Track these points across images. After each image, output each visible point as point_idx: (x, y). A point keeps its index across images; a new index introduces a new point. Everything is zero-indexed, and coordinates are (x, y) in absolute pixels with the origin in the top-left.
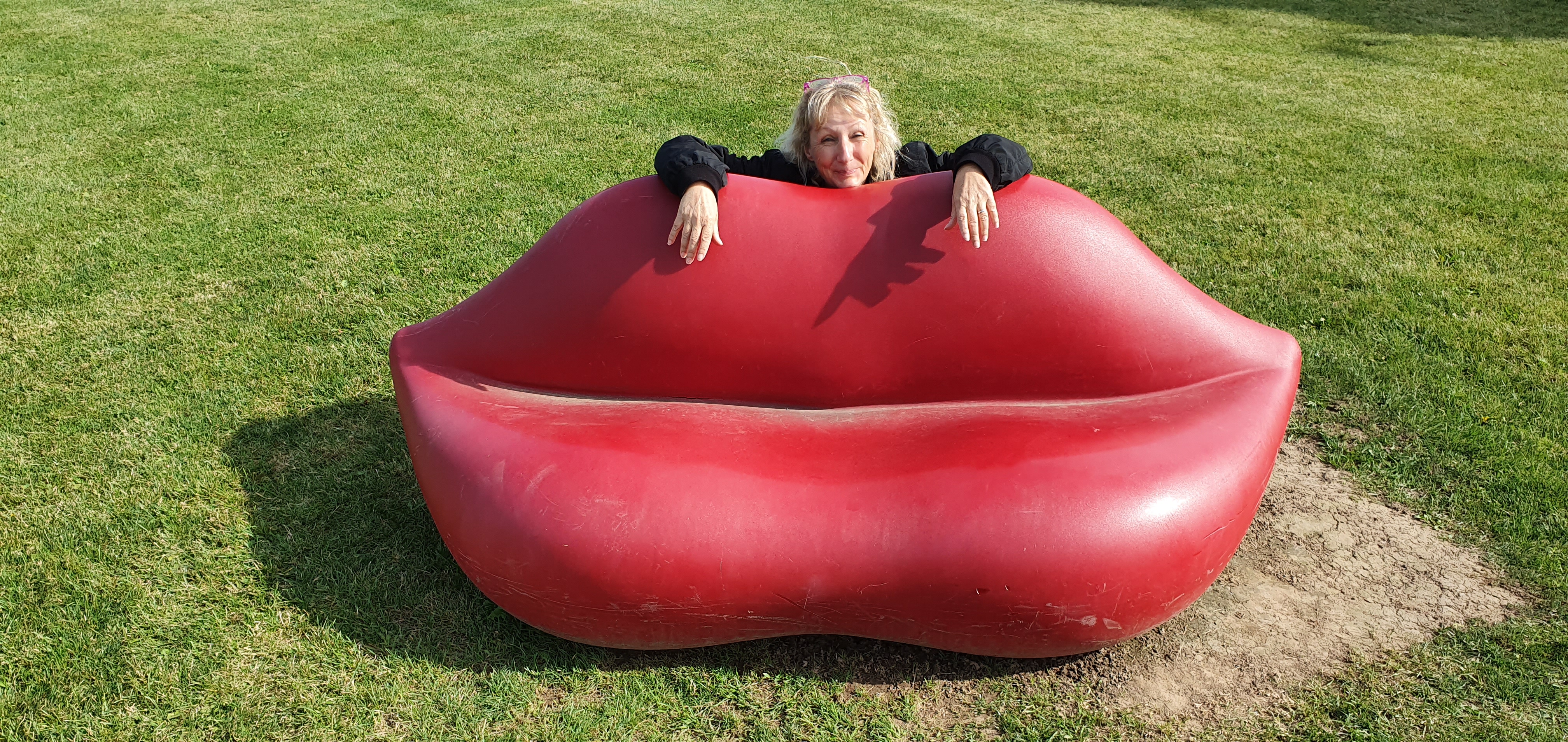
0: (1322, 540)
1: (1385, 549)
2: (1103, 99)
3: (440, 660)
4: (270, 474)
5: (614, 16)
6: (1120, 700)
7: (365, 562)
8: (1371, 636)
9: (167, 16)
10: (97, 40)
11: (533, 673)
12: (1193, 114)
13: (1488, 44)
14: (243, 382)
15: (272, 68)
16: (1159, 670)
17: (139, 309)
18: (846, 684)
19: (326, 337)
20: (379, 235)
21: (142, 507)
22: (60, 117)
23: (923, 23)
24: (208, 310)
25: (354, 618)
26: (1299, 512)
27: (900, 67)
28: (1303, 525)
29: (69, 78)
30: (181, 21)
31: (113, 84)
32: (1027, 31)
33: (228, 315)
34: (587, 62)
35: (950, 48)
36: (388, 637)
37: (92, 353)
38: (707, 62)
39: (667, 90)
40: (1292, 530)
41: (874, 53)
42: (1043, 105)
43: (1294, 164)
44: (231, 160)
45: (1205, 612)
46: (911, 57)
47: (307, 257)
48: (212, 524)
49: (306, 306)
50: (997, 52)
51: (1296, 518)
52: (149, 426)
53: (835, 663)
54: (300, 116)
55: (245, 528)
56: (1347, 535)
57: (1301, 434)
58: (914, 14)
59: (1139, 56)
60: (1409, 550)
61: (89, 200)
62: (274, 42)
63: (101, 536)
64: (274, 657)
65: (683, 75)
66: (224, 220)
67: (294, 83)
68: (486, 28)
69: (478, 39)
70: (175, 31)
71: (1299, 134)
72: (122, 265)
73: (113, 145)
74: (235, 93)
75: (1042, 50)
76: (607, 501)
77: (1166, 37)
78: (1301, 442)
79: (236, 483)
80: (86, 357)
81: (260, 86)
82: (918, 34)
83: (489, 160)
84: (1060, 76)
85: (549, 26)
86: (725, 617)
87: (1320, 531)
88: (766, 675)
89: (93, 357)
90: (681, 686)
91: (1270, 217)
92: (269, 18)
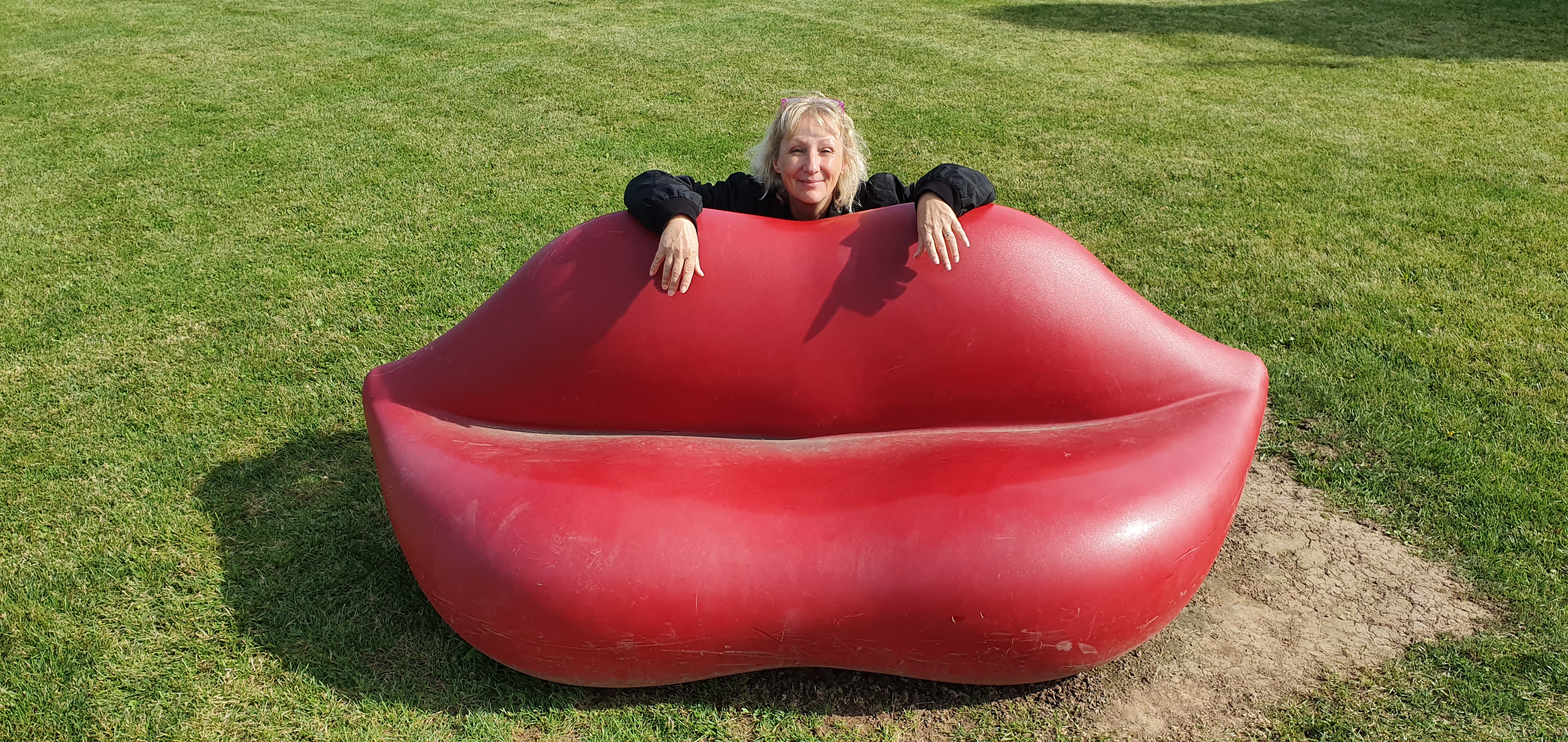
0: (1295, 558)
1: (1357, 565)
2: (1074, 124)
3: (415, 703)
4: (243, 517)
5: (591, 50)
6: (1098, 725)
7: (339, 605)
8: (1345, 654)
9: (141, 57)
10: (70, 82)
11: (509, 714)
12: (1163, 138)
13: (1446, 65)
14: (216, 424)
15: (248, 107)
16: (1136, 693)
17: (110, 352)
18: (826, 717)
19: (301, 377)
20: (354, 272)
21: (110, 554)
22: (31, 160)
23: (897, 53)
24: (181, 352)
25: (328, 663)
26: (1272, 531)
27: (875, 96)
29: (41, 120)
30: (156, 61)
31: (85, 125)
32: (999, 59)
33: (202, 357)
34: (565, 96)
35: (925, 78)
36: (363, 681)
37: (60, 398)
38: (684, 95)
39: (644, 122)
40: (1265, 549)
41: (849, 83)
42: (1015, 132)
43: (1262, 185)
44: (205, 200)
45: (1180, 633)
46: (886, 86)
47: (282, 296)
48: (183, 569)
49: (281, 346)
50: (970, 80)
51: (1270, 537)
52: (118, 471)
53: (814, 696)
54: (276, 154)
55: (216, 573)
56: (1320, 553)
57: (1273, 453)
58: (888, 44)
59: (1110, 82)
60: (1380, 566)
61: (60, 243)
62: (250, 81)
63: (67, 585)
64: (245, 705)
65: (660, 107)
66: (197, 260)
67: (270, 122)
68: (463, 64)
69: (455, 76)
70: (149, 70)
71: (1266, 156)
72: (93, 308)
73: (85, 186)
74: (210, 133)
75: (1014, 77)
76: (581, 539)
77: (1136, 63)
78: (1273, 461)
79: (208, 528)
80: (55, 402)
81: (235, 125)
82: (892, 65)
83: (466, 195)
84: (1031, 103)
85: (526, 61)
86: (702, 652)
87: (1293, 549)
88: (745, 710)
89: (62, 402)
90: (659, 724)
91: (1240, 239)
92: (245, 56)
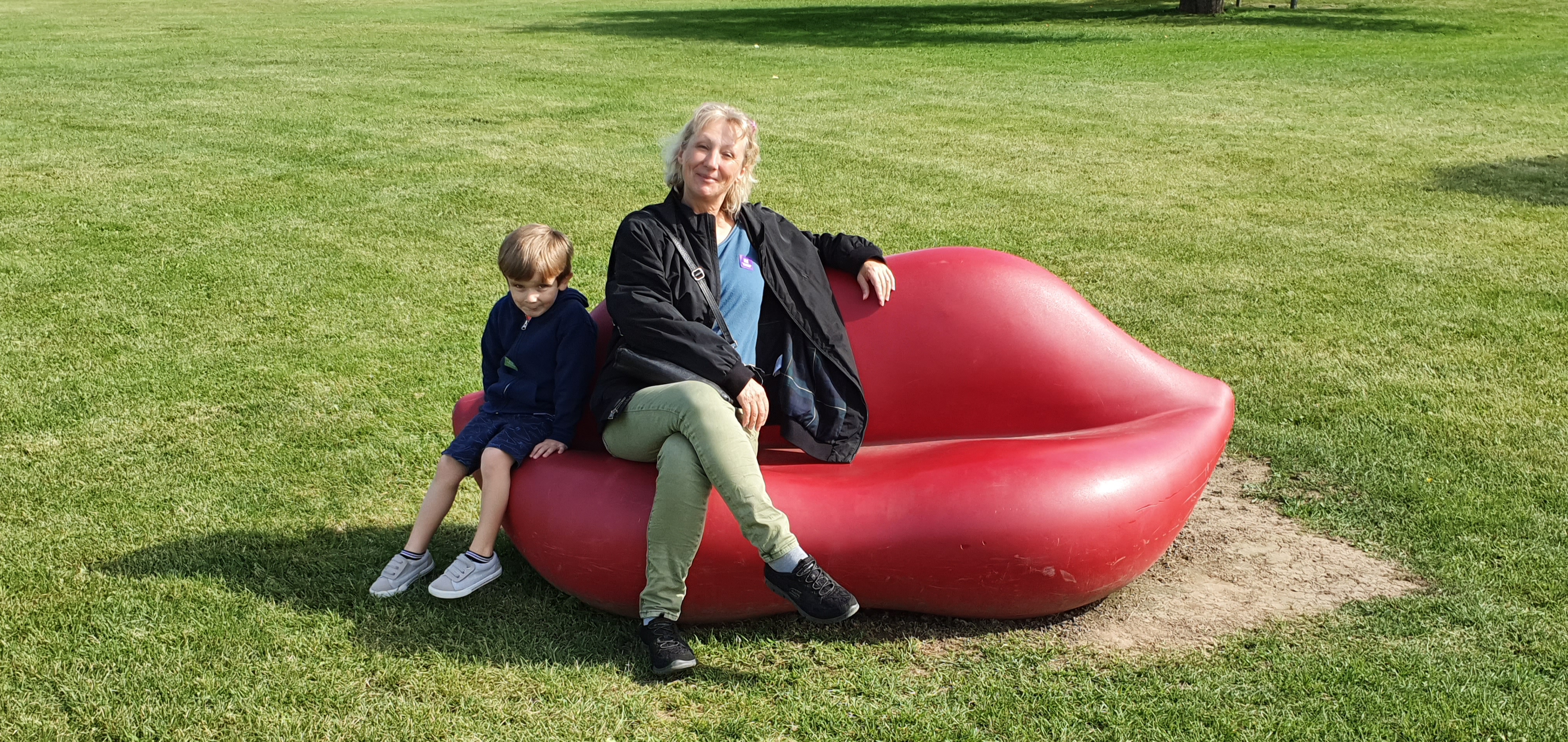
28: (1249, 549)
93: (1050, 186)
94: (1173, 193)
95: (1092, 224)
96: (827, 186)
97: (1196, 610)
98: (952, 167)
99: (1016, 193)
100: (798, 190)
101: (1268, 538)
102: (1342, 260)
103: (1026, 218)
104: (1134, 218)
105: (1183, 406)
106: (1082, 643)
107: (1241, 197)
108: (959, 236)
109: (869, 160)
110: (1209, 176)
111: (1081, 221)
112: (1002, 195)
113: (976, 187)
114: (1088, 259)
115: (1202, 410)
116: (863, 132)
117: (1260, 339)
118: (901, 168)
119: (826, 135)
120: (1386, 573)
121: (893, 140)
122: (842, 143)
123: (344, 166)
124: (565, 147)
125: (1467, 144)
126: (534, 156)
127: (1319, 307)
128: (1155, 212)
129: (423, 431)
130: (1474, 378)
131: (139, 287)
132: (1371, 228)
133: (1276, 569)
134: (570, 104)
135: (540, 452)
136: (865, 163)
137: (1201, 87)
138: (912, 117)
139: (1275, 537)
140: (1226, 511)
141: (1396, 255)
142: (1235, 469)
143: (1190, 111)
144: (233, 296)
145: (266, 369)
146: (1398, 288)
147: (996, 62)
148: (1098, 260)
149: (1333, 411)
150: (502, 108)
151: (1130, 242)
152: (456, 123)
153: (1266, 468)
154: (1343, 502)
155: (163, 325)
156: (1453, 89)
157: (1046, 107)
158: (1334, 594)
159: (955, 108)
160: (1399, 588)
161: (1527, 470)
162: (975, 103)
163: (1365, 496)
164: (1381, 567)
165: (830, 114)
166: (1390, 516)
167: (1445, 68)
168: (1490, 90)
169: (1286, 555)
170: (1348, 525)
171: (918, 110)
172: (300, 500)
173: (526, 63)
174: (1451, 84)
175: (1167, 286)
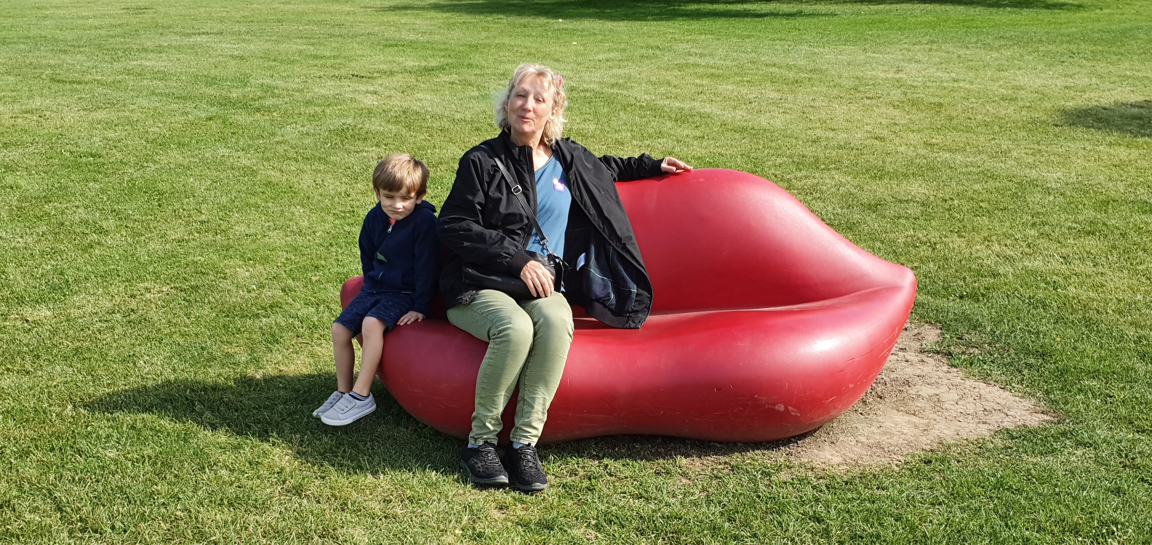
93: (778, 123)
94: (869, 128)
95: (809, 151)
96: (614, 124)
97: (888, 436)
98: (705, 110)
99: (753, 128)
100: (592, 127)
101: (940, 382)
102: (994, 177)
103: (761, 147)
104: (840, 147)
105: (878, 286)
106: (805, 460)
107: (919, 131)
108: (712, 161)
109: (644, 104)
110: (895, 116)
111: (800, 149)
112: (743, 130)
113: (724, 124)
114: (806, 177)
115: (892, 289)
116: (640, 84)
117: (934, 236)
118: (668, 110)
119: (613, 86)
120: (1027, 408)
121: (662, 90)
122: (625, 92)
123: (258, 110)
124: (420, 95)
125: (1085, 92)
126: (398, 102)
127: (978, 212)
128: (855, 143)
129: (318, 305)
130: (1091, 265)
131: (108, 199)
132: (1015, 154)
133: (947, 405)
134: (423, 64)
135: (405, 321)
136: (641, 107)
137: (889, 50)
138: (676, 72)
139: (945, 381)
140: (910, 363)
141: (1034, 174)
142: (916, 331)
143: (880, 67)
144: (177, 206)
145: (202, 259)
146: (1035, 198)
147: (738, 32)
148: (814, 177)
149: (988, 289)
150: (373, 67)
151: (837, 164)
152: (339, 77)
153: (939, 331)
154: (995, 356)
155: (126, 227)
156: (1074, 51)
157: (775, 65)
158: (989, 424)
159: (707, 66)
160: (1038, 419)
161: (1131, 332)
162: (722, 62)
163: (1012, 351)
164: (1024, 404)
165: (615, 71)
166: (1030, 366)
167: (1068, 36)
168: (1102, 52)
169: (954, 395)
170: (999, 373)
171: (680, 67)
172: (228, 355)
173: (391, 33)
174: (1073, 47)
175: (865, 197)
